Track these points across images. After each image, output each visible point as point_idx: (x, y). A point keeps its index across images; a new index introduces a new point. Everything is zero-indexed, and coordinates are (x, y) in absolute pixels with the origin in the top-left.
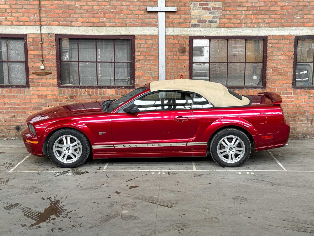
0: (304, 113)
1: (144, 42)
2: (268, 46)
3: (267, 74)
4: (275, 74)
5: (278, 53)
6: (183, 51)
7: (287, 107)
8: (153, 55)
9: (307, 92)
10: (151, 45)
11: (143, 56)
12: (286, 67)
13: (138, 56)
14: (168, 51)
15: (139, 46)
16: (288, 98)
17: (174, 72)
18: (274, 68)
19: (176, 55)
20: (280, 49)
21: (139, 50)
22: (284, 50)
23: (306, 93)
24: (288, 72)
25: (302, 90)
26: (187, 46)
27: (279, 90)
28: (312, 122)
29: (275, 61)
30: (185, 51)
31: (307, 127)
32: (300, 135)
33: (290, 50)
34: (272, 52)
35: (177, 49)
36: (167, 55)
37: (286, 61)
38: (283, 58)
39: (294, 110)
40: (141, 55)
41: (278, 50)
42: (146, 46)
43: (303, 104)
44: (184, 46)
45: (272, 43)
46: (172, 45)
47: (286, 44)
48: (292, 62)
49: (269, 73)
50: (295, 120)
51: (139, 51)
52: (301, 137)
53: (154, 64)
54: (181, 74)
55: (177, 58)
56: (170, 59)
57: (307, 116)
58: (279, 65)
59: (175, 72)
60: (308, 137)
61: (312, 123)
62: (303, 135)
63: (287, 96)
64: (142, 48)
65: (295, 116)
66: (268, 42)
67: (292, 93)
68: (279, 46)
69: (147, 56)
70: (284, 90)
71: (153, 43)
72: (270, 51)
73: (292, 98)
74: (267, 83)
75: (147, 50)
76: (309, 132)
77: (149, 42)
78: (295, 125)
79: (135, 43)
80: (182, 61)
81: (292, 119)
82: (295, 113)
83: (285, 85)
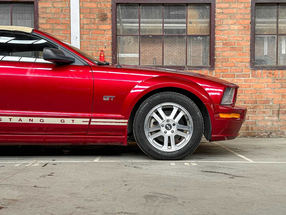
0: (267, 102)
1: (50, 6)
2: (216, 12)
3: (217, 49)
4: (227, 49)
5: (230, 22)
6: (103, 18)
7: (243, 94)
8: (63, 24)
9: (270, 73)
10: (61, 9)
11: (50, 24)
12: (241, 39)
13: (42, 24)
14: (83, 17)
15: (44, 10)
16: (245, 81)
17: (91, 46)
18: (225, 41)
19: (94, 23)
20: (232, 16)
21: (44, 16)
22: (237, 17)
23: (269, 75)
24: (244, 47)
25: (263, 71)
26: (109, 11)
27: (232, 71)
28: (278, 114)
29: (226, 32)
30: (107, 18)
31: (272, 121)
32: (262, 133)
33: (246, 17)
34: (222, 19)
35: (95, 15)
36: (82, 23)
37: (240, 32)
38: (236, 27)
39: (254, 97)
40: (46, 23)
41: (230, 17)
42: (53, 11)
43: (265, 90)
44: (105, 12)
45: (221, 8)
46: (89, 10)
47: (240, 9)
48: (249, 33)
49: (219, 48)
50: (256, 111)
51: (44, 18)
52: (264, 135)
53: (64, 36)
54: (101, 49)
55: (96, 27)
56: (86, 29)
57: (271, 106)
58: (232, 37)
59: (93, 46)
60: (274, 134)
61: (278, 116)
62: (267, 132)
63: (244, 79)
64: (48, 13)
65: (255, 107)
66: (216, 6)
67: (251, 75)
68: (231, 12)
69: (54, 25)
70: (239, 71)
71: (62, 7)
72: (219, 18)
73: (251, 81)
74: (216, 61)
75: (55, 16)
76: (276, 128)
77: (58, 6)
78: (256, 118)
79: (39, 7)
80: (102, 32)
81: (252, 110)
82: (256, 102)
83: (241, 64)
